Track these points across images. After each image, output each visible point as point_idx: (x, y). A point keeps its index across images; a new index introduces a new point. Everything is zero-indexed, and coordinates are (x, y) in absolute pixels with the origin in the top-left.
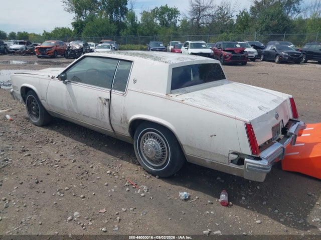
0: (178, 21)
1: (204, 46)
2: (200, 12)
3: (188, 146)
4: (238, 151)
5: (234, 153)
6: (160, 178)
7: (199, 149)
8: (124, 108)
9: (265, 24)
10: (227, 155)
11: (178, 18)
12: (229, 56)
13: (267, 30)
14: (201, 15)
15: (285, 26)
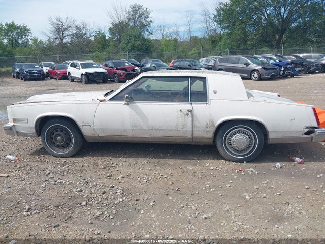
0: (30, 40)
1: (95, 65)
2: (63, 32)
3: (274, 131)
4: (310, 125)
5: (307, 128)
6: (247, 162)
7: (282, 132)
8: (210, 114)
9: (130, 45)
10: (302, 130)
11: (29, 37)
12: (124, 74)
13: (132, 49)
14: (65, 35)
15: (147, 46)
